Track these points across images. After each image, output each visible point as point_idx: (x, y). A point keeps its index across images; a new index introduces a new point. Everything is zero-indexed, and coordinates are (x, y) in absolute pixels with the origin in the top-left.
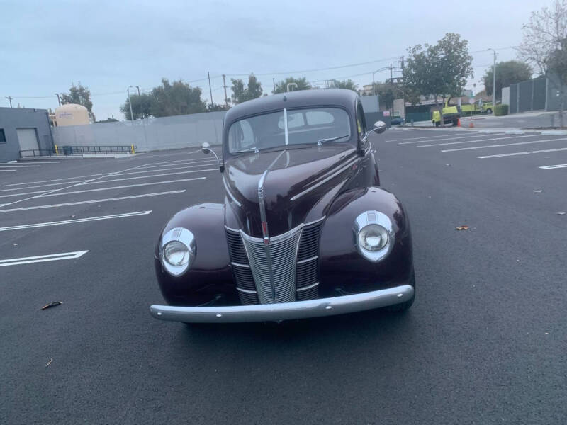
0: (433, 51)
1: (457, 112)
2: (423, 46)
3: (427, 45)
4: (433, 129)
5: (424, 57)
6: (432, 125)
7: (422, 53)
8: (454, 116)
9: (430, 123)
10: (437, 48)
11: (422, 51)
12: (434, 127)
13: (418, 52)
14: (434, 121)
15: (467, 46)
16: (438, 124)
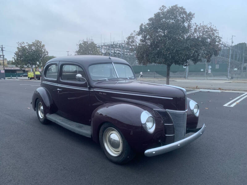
0: (30, 46)
1: (40, 74)
2: (25, 43)
3: (27, 43)
4: (28, 80)
5: (26, 48)
6: (28, 79)
7: (25, 46)
8: (39, 76)
9: (27, 78)
10: (31, 45)
11: (25, 45)
12: (29, 80)
13: (23, 45)
14: (29, 77)
15: (45, 47)
16: (31, 78)
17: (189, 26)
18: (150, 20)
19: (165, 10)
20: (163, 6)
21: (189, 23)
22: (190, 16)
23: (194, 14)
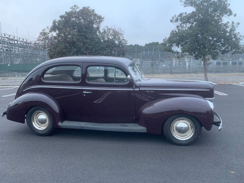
17: (98, 28)
18: (61, 17)
19: (78, 10)
20: (75, 6)
21: (98, 25)
22: (100, 19)
23: (103, 18)
